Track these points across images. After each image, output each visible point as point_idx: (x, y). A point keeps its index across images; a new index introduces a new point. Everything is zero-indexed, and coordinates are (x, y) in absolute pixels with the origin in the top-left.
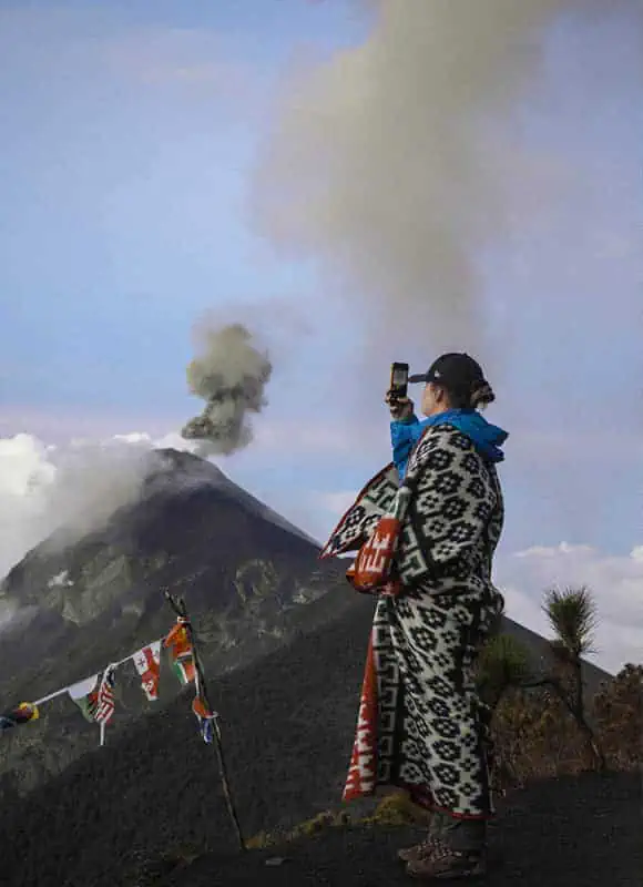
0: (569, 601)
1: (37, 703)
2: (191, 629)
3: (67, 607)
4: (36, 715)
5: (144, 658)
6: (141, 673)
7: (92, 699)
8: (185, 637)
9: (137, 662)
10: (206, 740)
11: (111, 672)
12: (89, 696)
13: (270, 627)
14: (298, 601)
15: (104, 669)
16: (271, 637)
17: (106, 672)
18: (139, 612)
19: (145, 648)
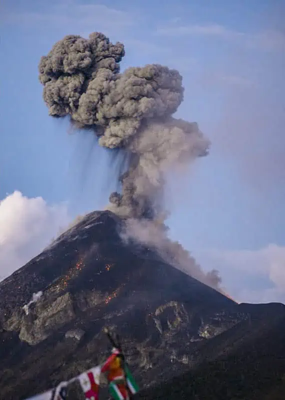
5: (87, 379)
6: (85, 391)
9: (82, 382)
11: (62, 389)
13: (180, 355)
14: (203, 335)
15: (56, 385)
16: (181, 363)
17: (58, 389)
18: (78, 337)
19: (89, 371)
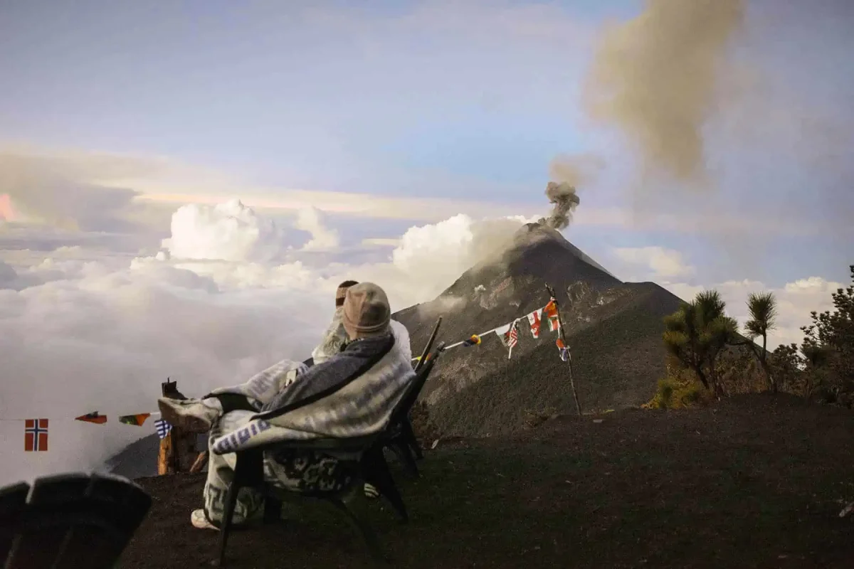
0: (762, 300)
1: (481, 335)
2: (558, 304)
3: (482, 301)
4: (480, 341)
5: (533, 317)
6: (531, 324)
7: (507, 335)
8: (554, 308)
9: (529, 319)
10: (563, 359)
11: (517, 322)
12: (506, 334)
13: (584, 316)
14: (599, 303)
15: (513, 321)
16: (585, 321)
17: (514, 323)
18: (518, 305)
19: (534, 312)
